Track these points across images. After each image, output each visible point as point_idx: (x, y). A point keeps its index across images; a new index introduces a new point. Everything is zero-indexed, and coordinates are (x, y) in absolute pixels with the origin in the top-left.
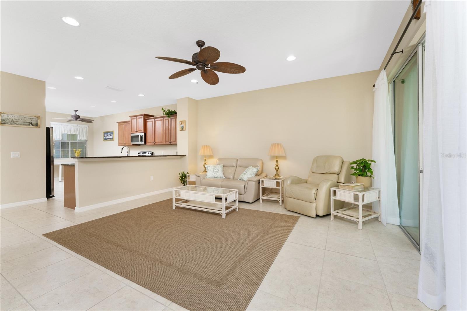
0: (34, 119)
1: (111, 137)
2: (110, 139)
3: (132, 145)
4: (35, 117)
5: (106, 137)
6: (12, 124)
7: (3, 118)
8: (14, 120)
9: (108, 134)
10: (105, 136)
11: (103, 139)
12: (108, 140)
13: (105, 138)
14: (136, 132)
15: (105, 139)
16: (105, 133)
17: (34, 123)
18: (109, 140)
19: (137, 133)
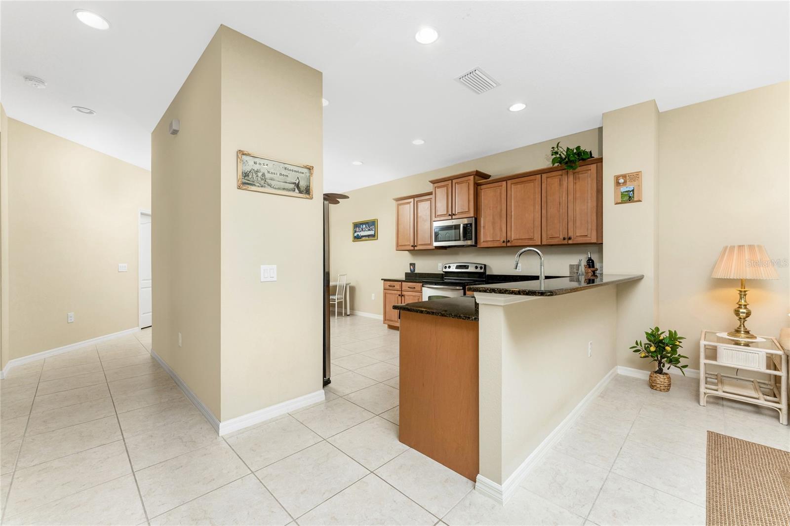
0: (303, 173)
1: (372, 233)
2: (369, 236)
3: (434, 248)
4: (306, 167)
5: (358, 233)
6: (262, 187)
7: (247, 169)
8: (268, 176)
9: (364, 226)
10: (355, 232)
11: (351, 238)
12: (363, 238)
13: (356, 235)
14: (450, 217)
15: (357, 238)
16: (357, 226)
17: (303, 184)
18: (367, 238)
19: (452, 219)
